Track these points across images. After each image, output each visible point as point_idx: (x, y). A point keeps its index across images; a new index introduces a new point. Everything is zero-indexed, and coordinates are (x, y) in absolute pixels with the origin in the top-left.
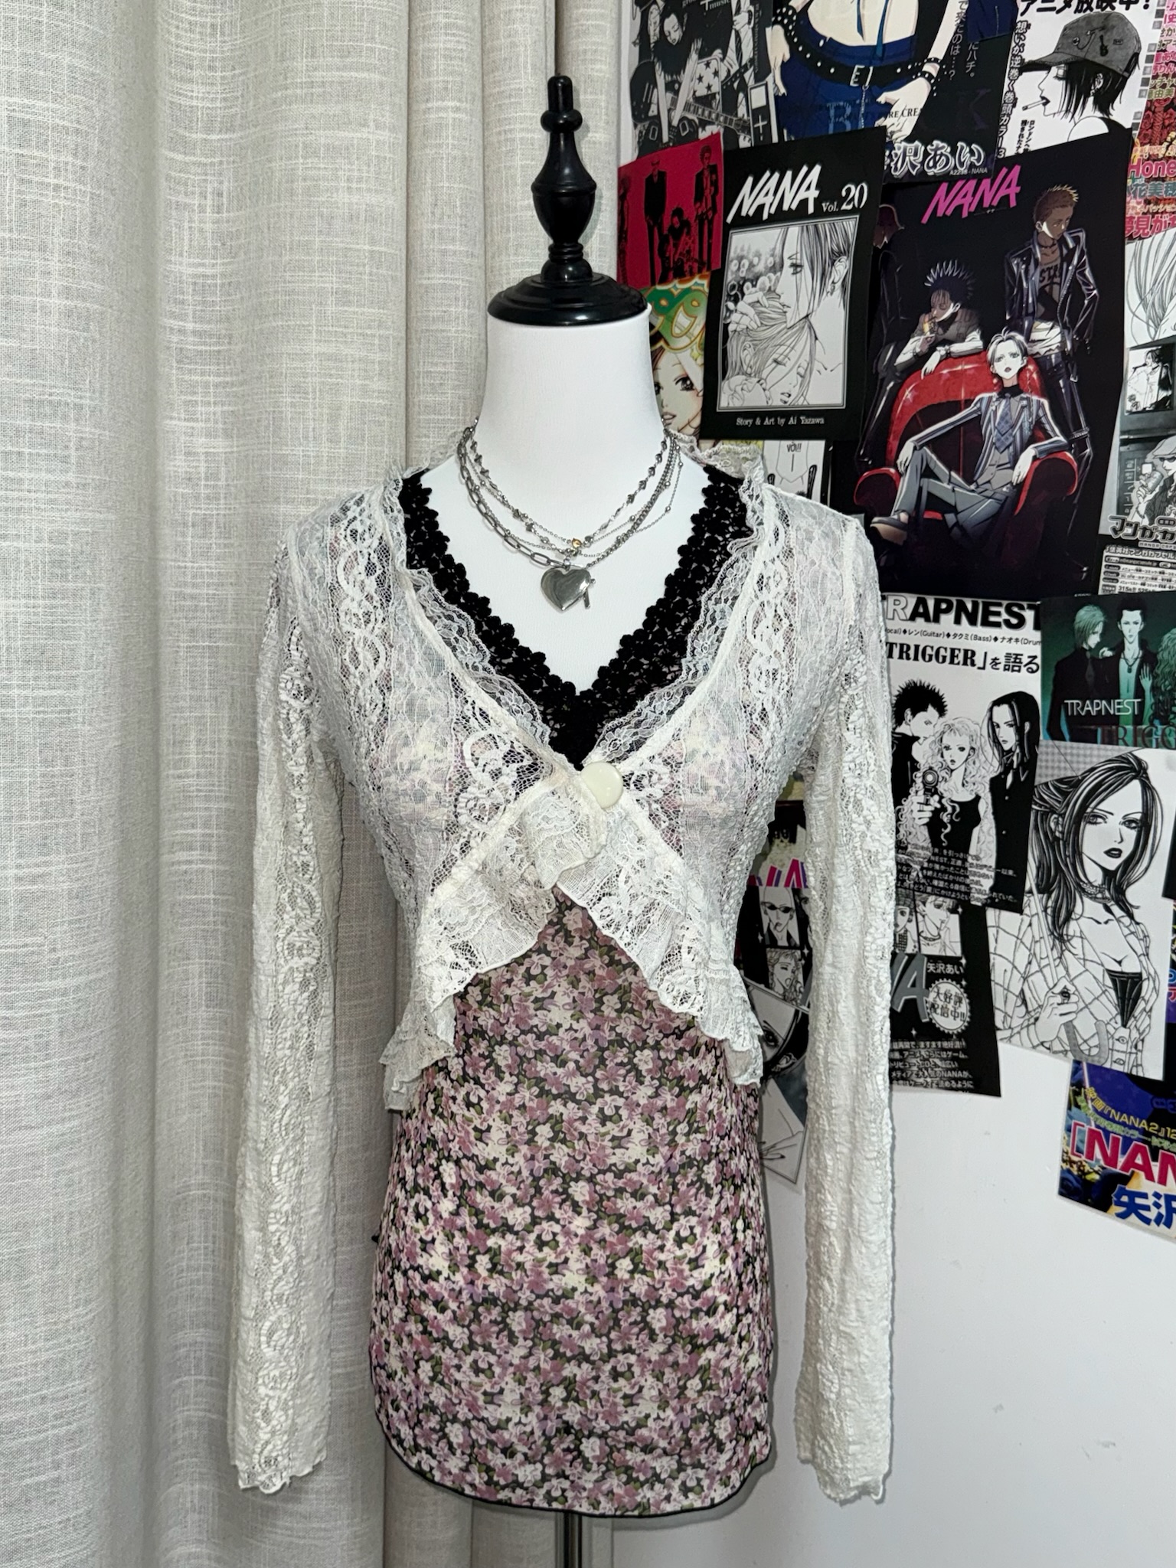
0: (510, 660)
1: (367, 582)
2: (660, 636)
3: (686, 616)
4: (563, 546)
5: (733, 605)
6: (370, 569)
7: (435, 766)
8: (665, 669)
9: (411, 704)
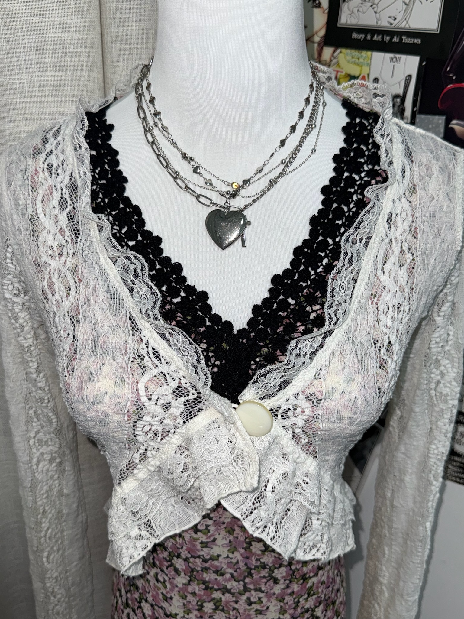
0: (178, 300)
1: (60, 217)
2: (305, 276)
3: (326, 256)
4: (224, 188)
5: (367, 244)
6: (62, 203)
7: (114, 401)
8: (308, 308)
9: (95, 341)
